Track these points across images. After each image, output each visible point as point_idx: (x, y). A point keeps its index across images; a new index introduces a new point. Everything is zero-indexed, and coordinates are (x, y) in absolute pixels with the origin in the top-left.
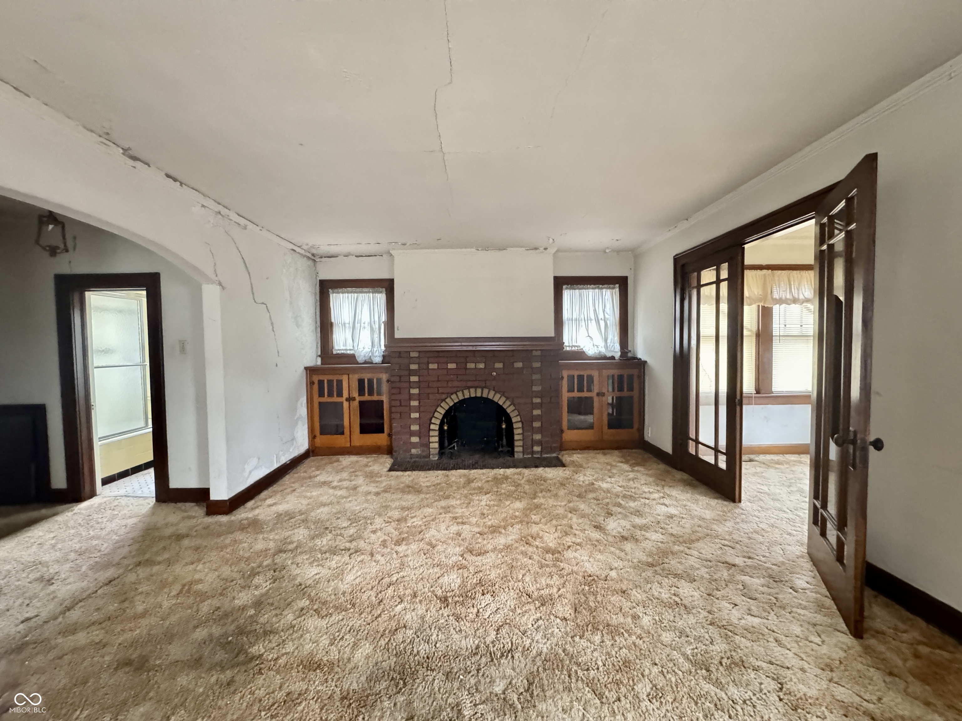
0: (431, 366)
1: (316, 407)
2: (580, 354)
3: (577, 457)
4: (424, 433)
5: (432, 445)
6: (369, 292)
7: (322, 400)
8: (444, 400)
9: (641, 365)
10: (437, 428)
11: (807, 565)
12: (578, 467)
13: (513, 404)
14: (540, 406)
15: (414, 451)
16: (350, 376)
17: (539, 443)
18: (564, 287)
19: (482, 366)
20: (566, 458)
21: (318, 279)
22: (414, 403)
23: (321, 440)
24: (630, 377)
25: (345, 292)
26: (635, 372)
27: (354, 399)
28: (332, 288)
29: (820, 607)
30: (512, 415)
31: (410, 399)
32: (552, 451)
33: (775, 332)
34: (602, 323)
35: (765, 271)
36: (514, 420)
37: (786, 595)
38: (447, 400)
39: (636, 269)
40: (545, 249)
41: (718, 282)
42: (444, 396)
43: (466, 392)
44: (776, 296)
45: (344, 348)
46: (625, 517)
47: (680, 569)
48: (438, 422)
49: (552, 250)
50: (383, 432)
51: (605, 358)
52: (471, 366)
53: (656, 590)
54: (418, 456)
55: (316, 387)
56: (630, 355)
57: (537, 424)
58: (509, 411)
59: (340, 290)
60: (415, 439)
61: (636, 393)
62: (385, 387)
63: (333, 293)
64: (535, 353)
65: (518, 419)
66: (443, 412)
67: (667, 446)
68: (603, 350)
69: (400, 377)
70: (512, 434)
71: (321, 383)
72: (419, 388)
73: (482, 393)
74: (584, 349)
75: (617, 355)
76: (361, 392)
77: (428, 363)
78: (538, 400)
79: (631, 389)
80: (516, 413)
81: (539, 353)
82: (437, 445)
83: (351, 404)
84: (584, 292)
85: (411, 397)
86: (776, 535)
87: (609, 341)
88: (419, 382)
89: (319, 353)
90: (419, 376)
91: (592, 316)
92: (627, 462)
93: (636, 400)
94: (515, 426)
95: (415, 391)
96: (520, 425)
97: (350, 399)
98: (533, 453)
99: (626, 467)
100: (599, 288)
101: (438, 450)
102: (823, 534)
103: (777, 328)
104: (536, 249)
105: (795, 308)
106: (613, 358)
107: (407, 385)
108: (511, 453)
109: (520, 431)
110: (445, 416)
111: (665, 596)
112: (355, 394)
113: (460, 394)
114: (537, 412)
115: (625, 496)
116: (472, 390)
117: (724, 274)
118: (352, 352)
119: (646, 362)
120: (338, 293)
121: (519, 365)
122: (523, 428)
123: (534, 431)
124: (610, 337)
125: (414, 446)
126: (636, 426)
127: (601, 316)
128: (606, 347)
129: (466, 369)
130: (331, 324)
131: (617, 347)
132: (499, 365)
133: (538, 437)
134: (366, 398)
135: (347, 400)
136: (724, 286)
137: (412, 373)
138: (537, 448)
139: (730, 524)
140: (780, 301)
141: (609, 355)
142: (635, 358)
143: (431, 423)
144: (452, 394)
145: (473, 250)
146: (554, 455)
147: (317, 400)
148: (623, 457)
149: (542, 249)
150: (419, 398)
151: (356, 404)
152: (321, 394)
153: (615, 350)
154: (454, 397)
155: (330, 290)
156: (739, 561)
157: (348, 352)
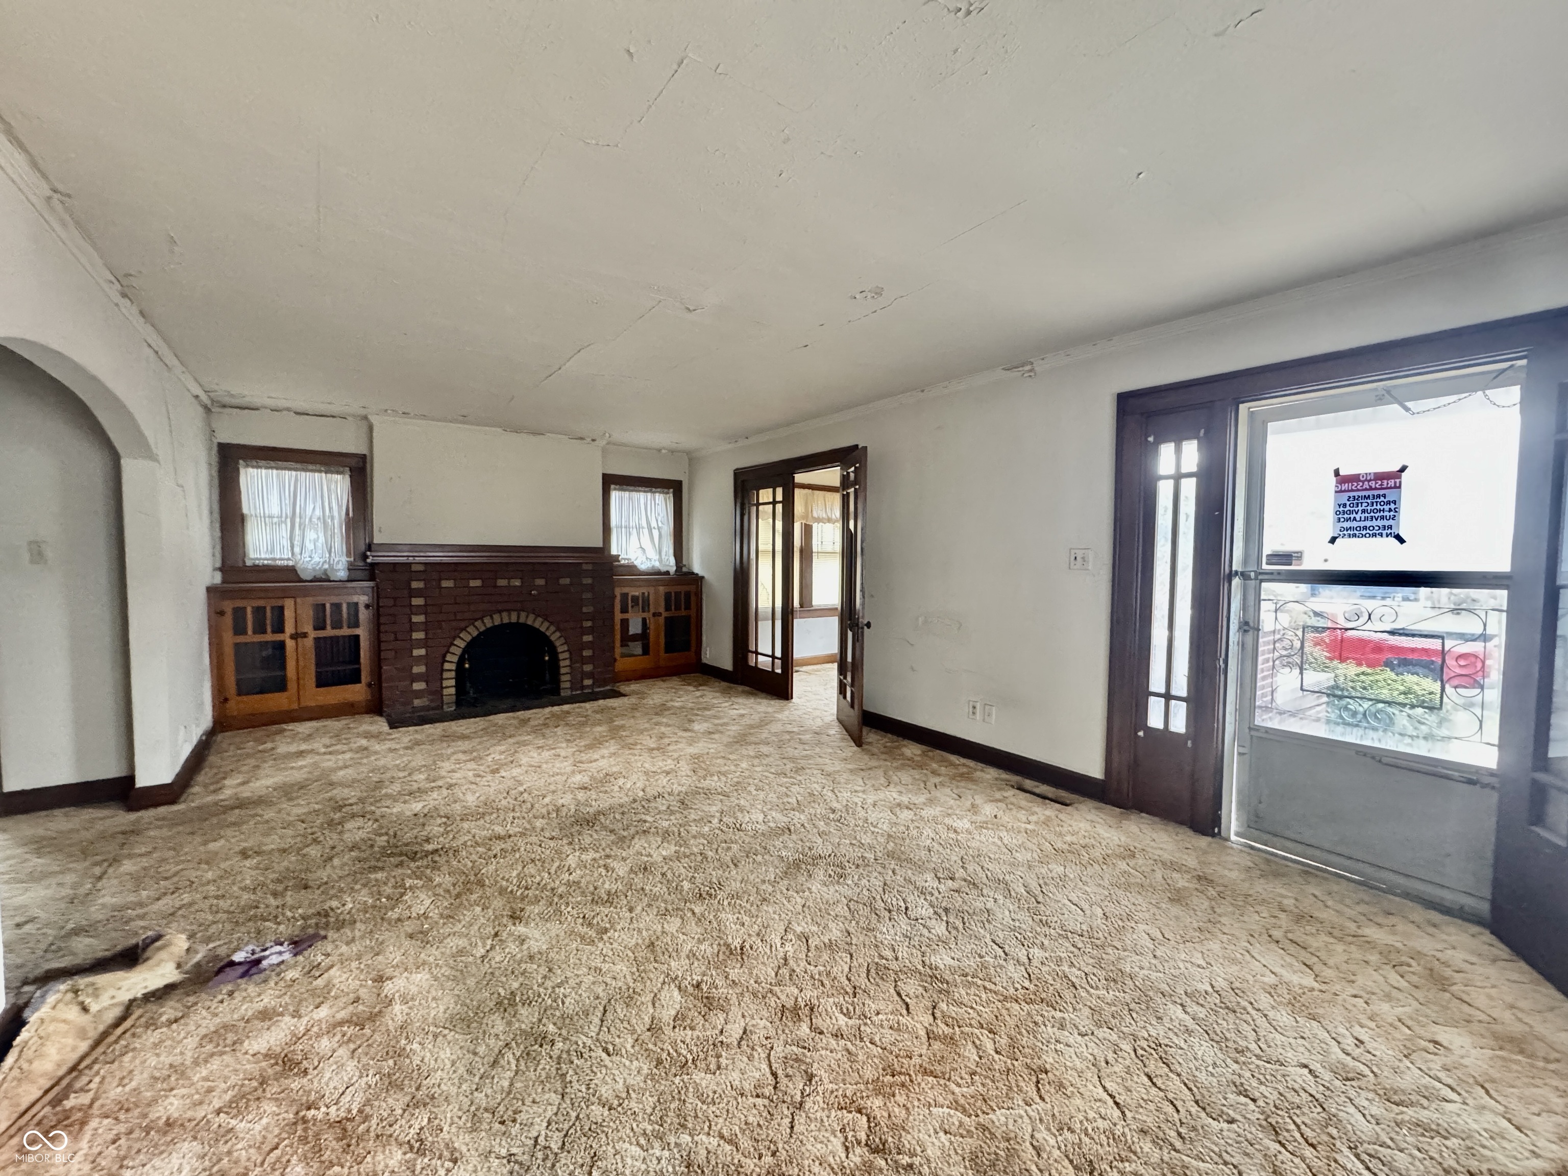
0: (445, 584)
1: (229, 651)
2: (631, 569)
3: (634, 687)
4: (434, 675)
5: (445, 692)
6: (320, 471)
7: (241, 639)
8: (464, 629)
9: (698, 580)
10: (453, 667)
11: (836, 723)
12: (642, 695)
13: (558, 629)
14: (590, 631)
15: (417, 702)
16: (298, 600)
17: (591, 675)
18: (612, 486)
19: (517, 583)
20: (623, 688)
21: (216, 441)
22: (418, 635)
23: (239, 705)
24: (688, 595)
25: (272, 468)
26: (692, 588)
27: (305, 635)
28: (244, 459)
29: (843, 739)
30: (557, 644)
31: (411, 630)
32: (605, 683)
33: (815, 549)
34: (656, 533)
35: (807, 491)
36: (560, 650)
37: (825, 738)
38: (469, 629)
39: (692, 474)
40: (593, 440)
41: (774, 503)
42: (463, 624)
43: (497, 617)
44: (815, 515)
45: (267, 556)
46: (706, 721)
47: (757, 740)
48: (455, 659)
49: (602, 443)
50: (359, 681)
51: (659, 573)
52: (502, 582)
53: (744, 752)
54: (423, 708)
55: (228, 620)
56: (684, 569)
57: (587, 653)
58: (553, 638)
59: (262, 463)
60: (419, 686)
61: (693, 613)
62: (364, 615)
63: (247, 466)
64: (585, 567)
65: (565, 648)
66: (463, 645)
67: (727, 663)
68: (657, 564)
69: (395, 599)
70: (558, 667)
71: (239, 614)
72: (426, 614)
73: (518, 617)
74: (636, 563)
75: (672, 569)
76: (320, 625)
77: (440, 580)
78: (589, 624)
79: (688, 607)
80: (562, 640)
81: (590, 567)
82: (453, 691)
83: (300, 645)
84: (635, 495)
85: (412, 627)
86: (817, 713)
87: (663, 554)
88: (426, 605)
89: (218, 565)
90: (425, 598)
91: (644, 524)
92: (689, 684)
93: (693, 620)
94: (561, 656)
95: (418, 619)
96: (567, 655)
97: (298, 636)
98: (583, 687)
99: (691, 688)
100: (651, 491)
101: (454, 697)
102: (845, 697)
103: (816, 546)
104: (582, 439)
105: (829, 526)
106: (667, 573)
107: (407, 610)
108: (556, 690)
109: (567, 662)
110: (465, 651)
111: (752, 754)
112: (308, 628)
113: (487, 620)
114: (588, 638)
115: (699, 709)
116: (505, 614)
117: (779, 497)
118: (291, 563)
119: (703, 578)
120: (258, 467)
121: (565, 581)
122: (571, 659)
123: (584, 661)
124: (664, 550)
125: (418, 694)
126: (693, 649)
127: (654, 524)
128: (660, 560)
129: (495, 586)
130: (242, 519)
131: (672, 561)
132: (540, 582)
133: (588, 668)
134: (329, 632)
135: (292, 637)
136: (779, 507)
137: (413, 593)
138: (588, 682)
139: (787, 713)
140: (819, 520)
141: (664, 569)
142: (693, 573)
143: (444, 661)
144: (476, 620)
145: (499, 430)
146: (608, 688)
147: (229, 639)
148: (684, 680)
149: (589, 440)
150: (426, 626)
151: (309, 642)
152: (239, 629)
153: (670, 564)
154: (478, 623)
155: (241, 462)
156: (795, 730)
157: (279, 563)
